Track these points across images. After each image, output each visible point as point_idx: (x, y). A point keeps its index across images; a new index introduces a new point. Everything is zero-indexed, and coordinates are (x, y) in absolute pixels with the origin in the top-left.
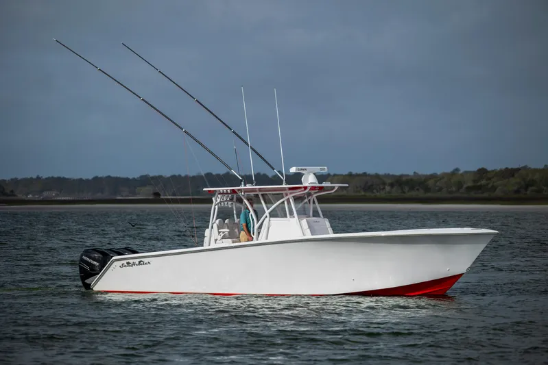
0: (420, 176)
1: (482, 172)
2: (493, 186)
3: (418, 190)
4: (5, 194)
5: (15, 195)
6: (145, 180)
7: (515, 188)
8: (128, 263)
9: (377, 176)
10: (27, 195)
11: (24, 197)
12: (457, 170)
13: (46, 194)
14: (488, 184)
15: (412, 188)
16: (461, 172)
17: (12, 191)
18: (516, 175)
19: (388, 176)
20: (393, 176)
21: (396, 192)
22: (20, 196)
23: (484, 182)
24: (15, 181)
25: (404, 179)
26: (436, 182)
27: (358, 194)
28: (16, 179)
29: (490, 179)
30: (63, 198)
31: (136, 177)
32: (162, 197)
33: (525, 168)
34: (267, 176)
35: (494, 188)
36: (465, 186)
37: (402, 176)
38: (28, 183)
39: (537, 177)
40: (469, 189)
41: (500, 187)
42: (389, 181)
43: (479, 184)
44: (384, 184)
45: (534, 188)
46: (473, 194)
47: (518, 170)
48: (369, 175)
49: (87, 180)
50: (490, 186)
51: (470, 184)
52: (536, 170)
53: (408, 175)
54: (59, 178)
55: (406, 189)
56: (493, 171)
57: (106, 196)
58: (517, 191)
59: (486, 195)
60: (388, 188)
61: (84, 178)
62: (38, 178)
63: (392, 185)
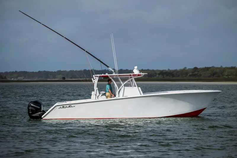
0: (170, 70)
1: (196, 69)
2: (200, 74)
3: (170, 76)
4: (2, 78)
5: (6, 79)
6: (59, 72)
7: (209, 75)
8: (63, 107)
9: (153, 70)
10: (11, 78)
11: (10, 79)
12: (186, 68)
13: (19, 78)
14: (198, 74)
15: (167, 75)
16: (187, 69)
17: (5, 77)
18: (209, 70)
19: (158, 70)
20: (160, 70)
21: (161, 77)
22: (9, 79)
23: (196, 73)
24: (7, 73)
25: (164, 71)
26: (177, 73)
27: (145, 78)
28: (7, 72)
29: (198, 72)
30: (26, 80)
31: (56, 71)
32: (66, 79)
33: (213, 67)
36: (189, 74)
37: (163, 70)
38: (12, 73)
39: (218, 71)
40: (190, 76)
41: (203, 75)
42: (158, 73)
43: (194, 73)
44: (156, 74)
45: (217, 75)
46: (192, 78)
47: (210, 68)
48: (150, 70)
49: (36, 73)
50: (199, 74)
51: (191, 74)
52: (217, 68)
53: (166, 70)
54: (24, 72)
55: (165, 76)
56: (200, 68)
57: (43, 79)
58: (209, 77)
59: (197, 78)
60: (157, 75)
62: (16, 72)
63: (159, 74)
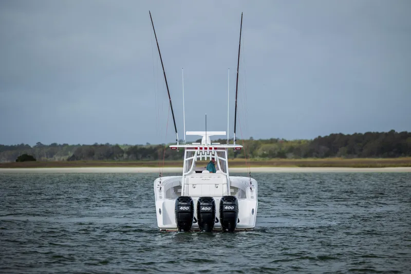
3: (149, 157)
34: (30, 146)
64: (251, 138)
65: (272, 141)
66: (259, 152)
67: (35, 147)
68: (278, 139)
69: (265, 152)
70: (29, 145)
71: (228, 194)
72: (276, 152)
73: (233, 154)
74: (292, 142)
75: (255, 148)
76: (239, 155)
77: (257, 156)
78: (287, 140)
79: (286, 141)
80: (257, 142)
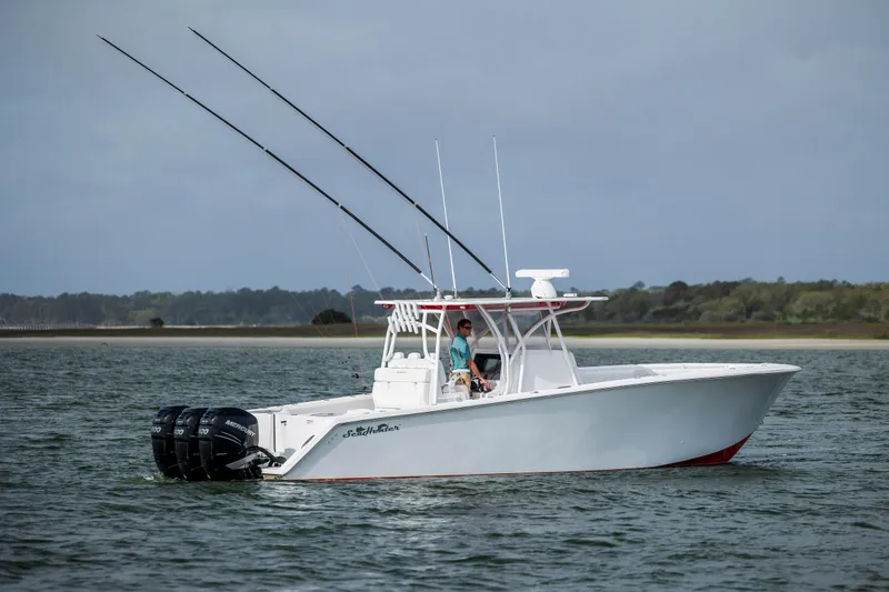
1: (679, 287)
2: (695, 310)
6: (143, 299)
7: (731, 312)
8: (359, 430)
12: (640, 284)
14: (687, 307)
16: (644, 289)
18: (732, 293)
23: (680, 304)
26: (606, 303)
29: (689, 299)
31: (129, 295)
32: (165, 326)
33: (747, 281)
34: (339, 294)
35: (698, 313)
36: (651, 310)
39: (765, 295)
40: (657, 314)
41: (706, 313)
43: (674, 306)
45: (761, 313)
46: (663, 323)
47: (735, 284)
49: (51, 300)
50: (690, 310)
51: (660, 308)
52: (765, 285)
56: (695, 287)
57: (80, 325)
58: (730, 319)
59: (683, 324)
61: (45, 296)
64: (781, 278)
65: (823, 286)
66: (797, 306)
67: (348, 295)
68: (835, 281)
69: (809, 309)
70: (338, 290)
71: (427, 398)
72: (830, 308)
73: (744, 311)
74: (863, 288)
75: (788, 301)
76: (755, 314)
77: (791, 315)
78: (853, 283)
79: (850, 286)
80: (792, 286)
